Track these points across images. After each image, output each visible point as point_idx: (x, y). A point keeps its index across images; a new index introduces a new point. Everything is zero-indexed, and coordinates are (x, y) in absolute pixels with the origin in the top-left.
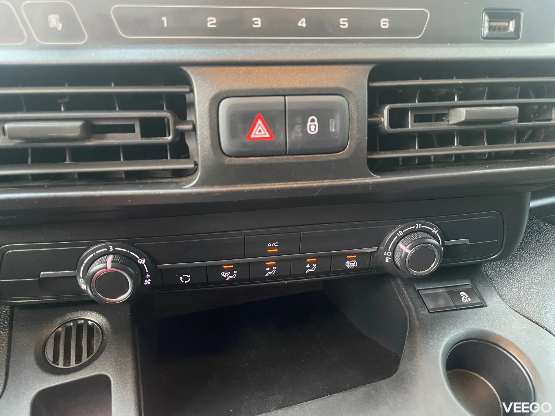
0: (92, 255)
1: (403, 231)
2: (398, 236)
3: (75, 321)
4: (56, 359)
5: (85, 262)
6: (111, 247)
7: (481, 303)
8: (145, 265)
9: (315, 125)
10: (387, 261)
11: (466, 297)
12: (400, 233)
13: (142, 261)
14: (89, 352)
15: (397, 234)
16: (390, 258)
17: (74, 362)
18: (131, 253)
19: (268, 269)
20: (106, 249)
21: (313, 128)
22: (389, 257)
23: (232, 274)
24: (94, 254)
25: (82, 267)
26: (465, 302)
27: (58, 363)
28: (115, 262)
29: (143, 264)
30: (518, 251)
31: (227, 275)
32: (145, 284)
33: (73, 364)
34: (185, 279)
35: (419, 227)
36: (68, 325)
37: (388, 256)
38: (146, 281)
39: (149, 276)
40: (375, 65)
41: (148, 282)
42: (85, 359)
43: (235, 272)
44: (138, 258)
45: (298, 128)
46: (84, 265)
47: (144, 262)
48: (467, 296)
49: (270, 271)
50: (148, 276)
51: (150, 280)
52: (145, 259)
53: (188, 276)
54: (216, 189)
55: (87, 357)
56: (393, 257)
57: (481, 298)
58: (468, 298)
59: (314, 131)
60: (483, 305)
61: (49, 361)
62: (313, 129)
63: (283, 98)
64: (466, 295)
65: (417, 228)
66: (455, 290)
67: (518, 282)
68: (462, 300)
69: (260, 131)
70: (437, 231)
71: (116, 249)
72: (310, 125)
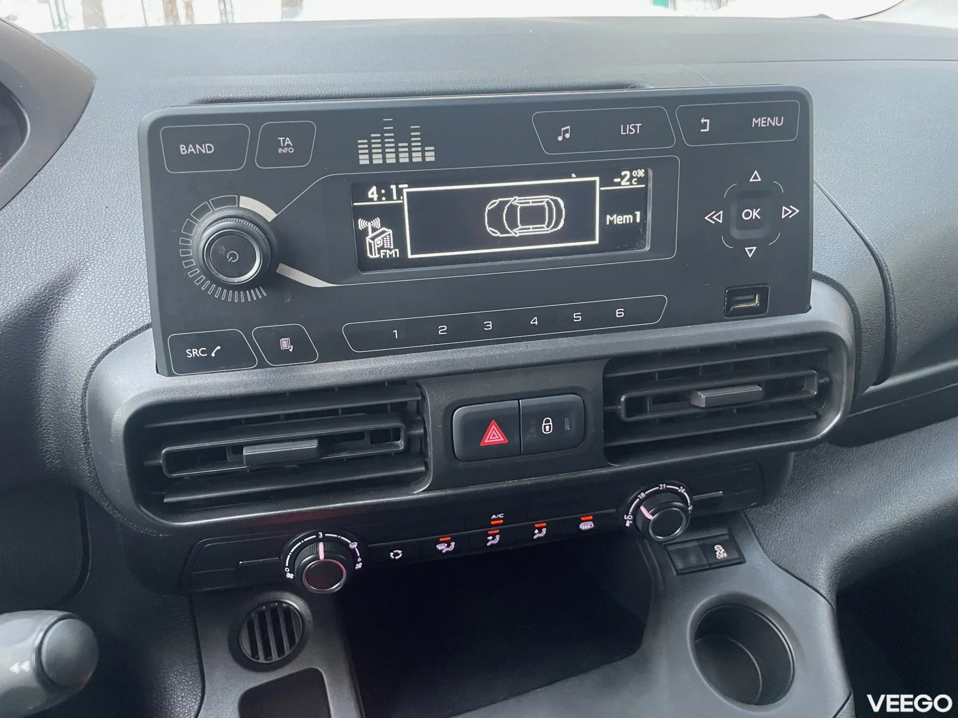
0: (300, 543)
1: (646, 493)
2: (639, 498)
3: (267, 603)
4: (255, 652)
5: (292, 551)
6: (321, 534)
7: (739, 559)
8: (356, 549)
9: (550, 425)
10: (628, 524)
11: (721, 552)
12: (642, 495)
13: (354, 545)
14: (292, 642)
15: (639, 496)
16: (631, 522)
17: (276, 655)
18: (342, 538)
19: (490, 538)
20: (315, 536)
21: (547, 428)
22: (630, 520)
23: (449, 546)
24: (303, 542)
25: (289, 556)
26: (720, 558)
27: (257, 656)
28: (328, 552)
29: (355, 549)
30: (788, 486)
31: (444, 547)
32: (357, 568)
33: (275, 657)
34: (397, 554)
35: (663, 487)
36: (260, 609)
37: (628, 520)
38: (357, 565)
39: (361, 559)
40: (609, 359)
41: (359, 566)
42: (287, 651)
43: (453, 544)
44: (350, 542)
45: (532, 430)
46: (290, 554)
47: (356, 546)
48: (723, 550)
49: (493, 539)
50: (359, 560)
51: (361, 564)
52: (356, 543)
53: (400, 552)
54: (449, 492)
55: (290, 649)
56: (634, 520)
57: (740, 553)
58: (724, 552)
59: (549, 431)
60: (741, 561)
61: (247, 655)
62: (547, 430)
63: (517, 401)
64: (721, 548)
65: (661, 488)
66: (708, 542)
67: (785, 528)
68: (717, 556)
69: (494, 436)
70: (684, 489)
71: (326, 535)
72: (545, 426)
